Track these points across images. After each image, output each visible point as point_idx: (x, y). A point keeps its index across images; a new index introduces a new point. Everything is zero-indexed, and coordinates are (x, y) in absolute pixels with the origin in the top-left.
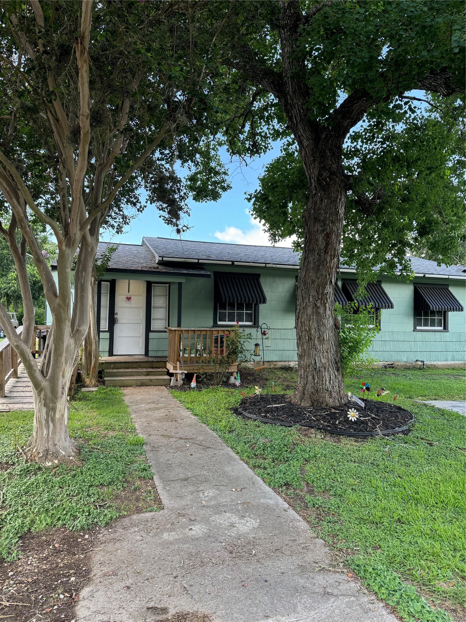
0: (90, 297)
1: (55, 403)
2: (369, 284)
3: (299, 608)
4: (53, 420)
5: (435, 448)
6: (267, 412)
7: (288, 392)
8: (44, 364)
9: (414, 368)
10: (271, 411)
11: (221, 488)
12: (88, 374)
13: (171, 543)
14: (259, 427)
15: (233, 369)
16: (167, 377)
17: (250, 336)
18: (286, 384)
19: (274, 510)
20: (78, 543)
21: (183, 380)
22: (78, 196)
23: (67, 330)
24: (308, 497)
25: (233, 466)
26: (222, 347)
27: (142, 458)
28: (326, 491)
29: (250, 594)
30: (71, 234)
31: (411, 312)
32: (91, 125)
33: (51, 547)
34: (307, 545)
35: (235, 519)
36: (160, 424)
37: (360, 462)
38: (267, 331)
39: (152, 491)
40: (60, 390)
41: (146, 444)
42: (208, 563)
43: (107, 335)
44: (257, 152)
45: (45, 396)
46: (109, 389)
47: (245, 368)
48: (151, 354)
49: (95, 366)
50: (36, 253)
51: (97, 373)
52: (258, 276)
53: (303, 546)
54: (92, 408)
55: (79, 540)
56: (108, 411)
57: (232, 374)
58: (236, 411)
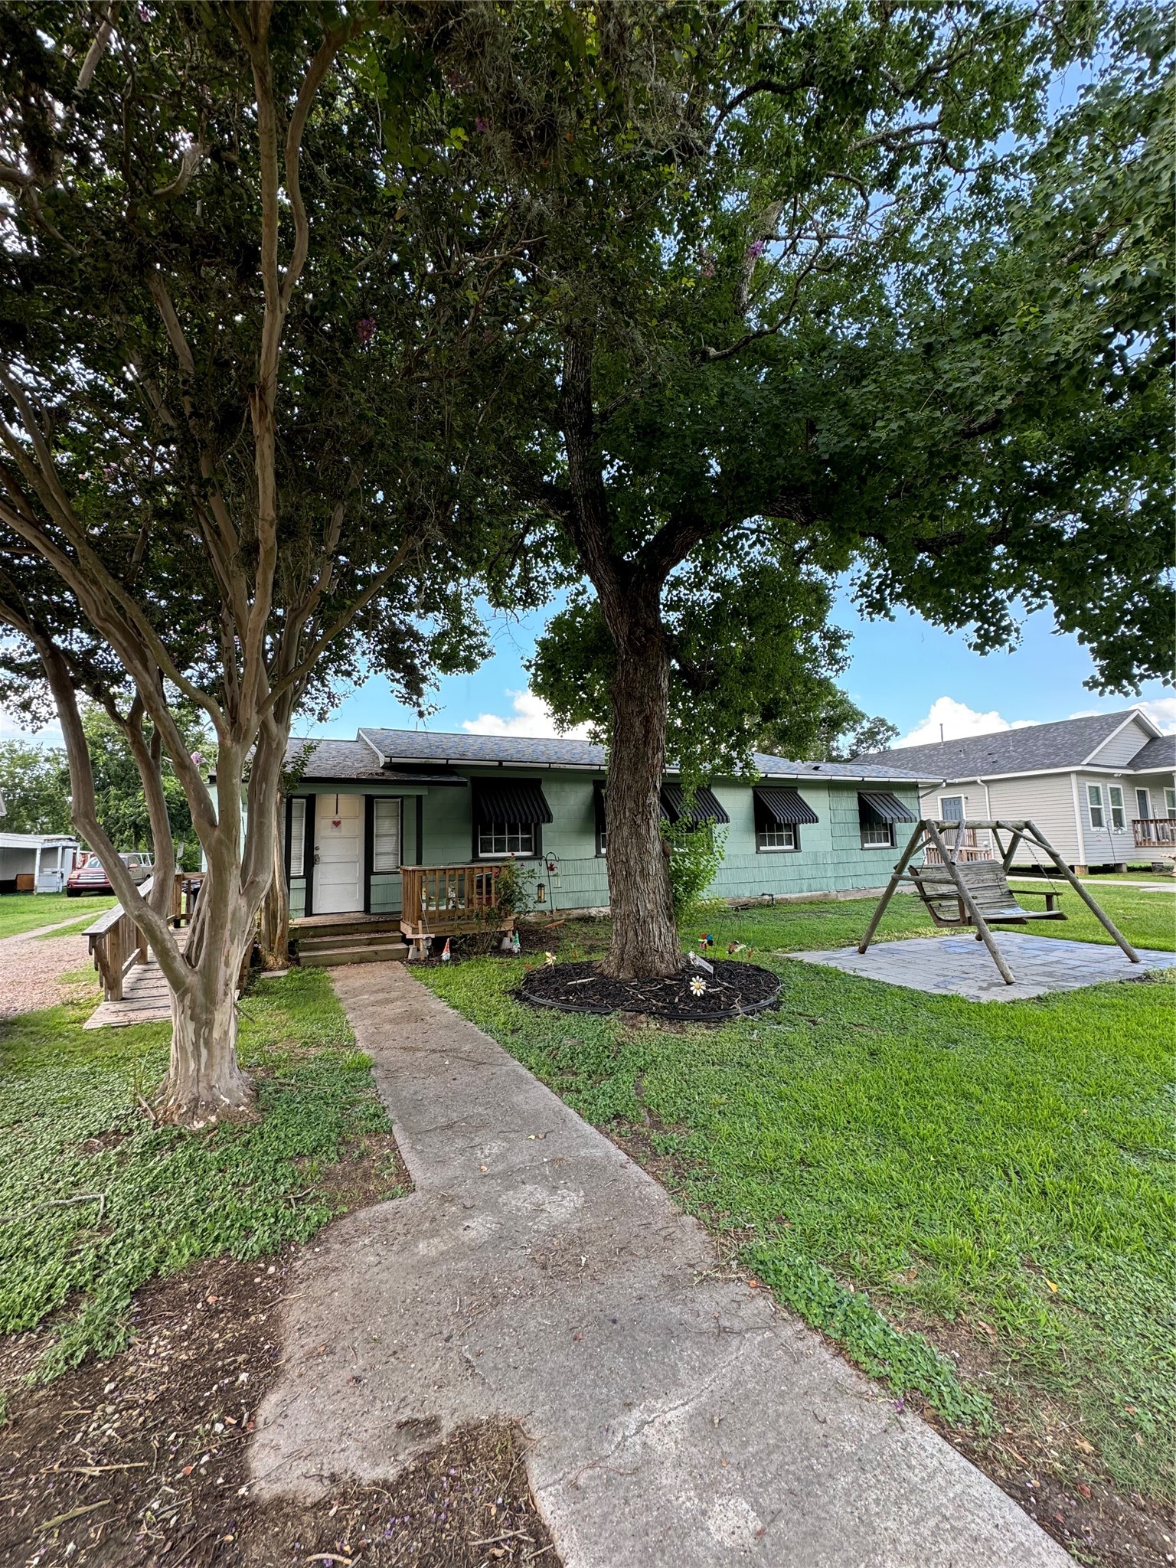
0: (274, 823)
1: (212, 1012)
2: (699, 789)
3: (682, 1375)
4: (207, 1044)
5: (822, 1028)
6: (567, 993)
7: (594, 957)
8: (192, 943)
9: (761, 905)
10: (574, 990)
11: (512, 1135)
12: (272, 949)
13: (434, 1263)
14: (558, 1019)
15: (508, 926)
16: (403, 946)
17: (532, 874)
18: (588, 943)
19: (605, 1167)
20: (255, 1288)
21: (429, 949)
22: (255, 656)
23: (234, 882)
24: (655, 1136)
25: (527, 1092)
26: (489, 892)
27: (370, 1093)
28: (680, 1121)
29: (591, 1355)
30: (242, 719)
31: (752, 827)
32: (278, 538)
33: (199, 1306)
34: (670, 1230)
35: (541, 1195)
36: (396, 1028)
37: (722, 1063)
38: (555, 864)
39: (392, 1156)
40: (221, 987)
41: (375, 1066)
42: (505, 1297)
43: (302, 883)
44: (533, 603)
45: (193, 1001)
46: (307, 971)
47: (524, 924)
48: (373, 910)
49: (282, 936)
50: (178, 754)
51: (286, 946)
52: (538, 782)
53: (663, 1233)
54: (279, 1007)
55: (257, 1280)
56: (307, 1010)
57: (505, 934)
58: (518, 995)
